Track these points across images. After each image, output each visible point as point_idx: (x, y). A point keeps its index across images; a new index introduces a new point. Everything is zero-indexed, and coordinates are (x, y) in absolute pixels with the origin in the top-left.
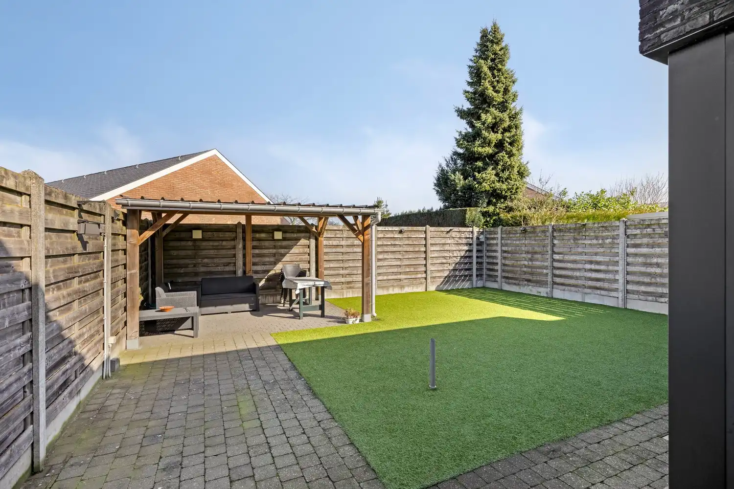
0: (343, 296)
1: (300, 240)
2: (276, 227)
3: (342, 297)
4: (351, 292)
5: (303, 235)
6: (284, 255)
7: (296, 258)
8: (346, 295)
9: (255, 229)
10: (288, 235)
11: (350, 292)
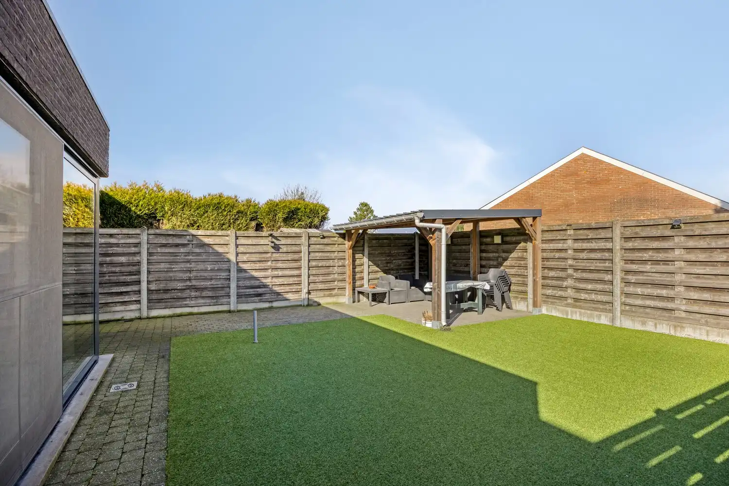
0: (567, 316)
1: (520, 243)
2: (498, 231)
3: (565, 317)
4: (578, 313)
5: (522, 237)
6: (505, 259)
7: (516, 263)
8: (572, 316)
9: (483, 234)
10: (508, 239)
11: (576, 313)
